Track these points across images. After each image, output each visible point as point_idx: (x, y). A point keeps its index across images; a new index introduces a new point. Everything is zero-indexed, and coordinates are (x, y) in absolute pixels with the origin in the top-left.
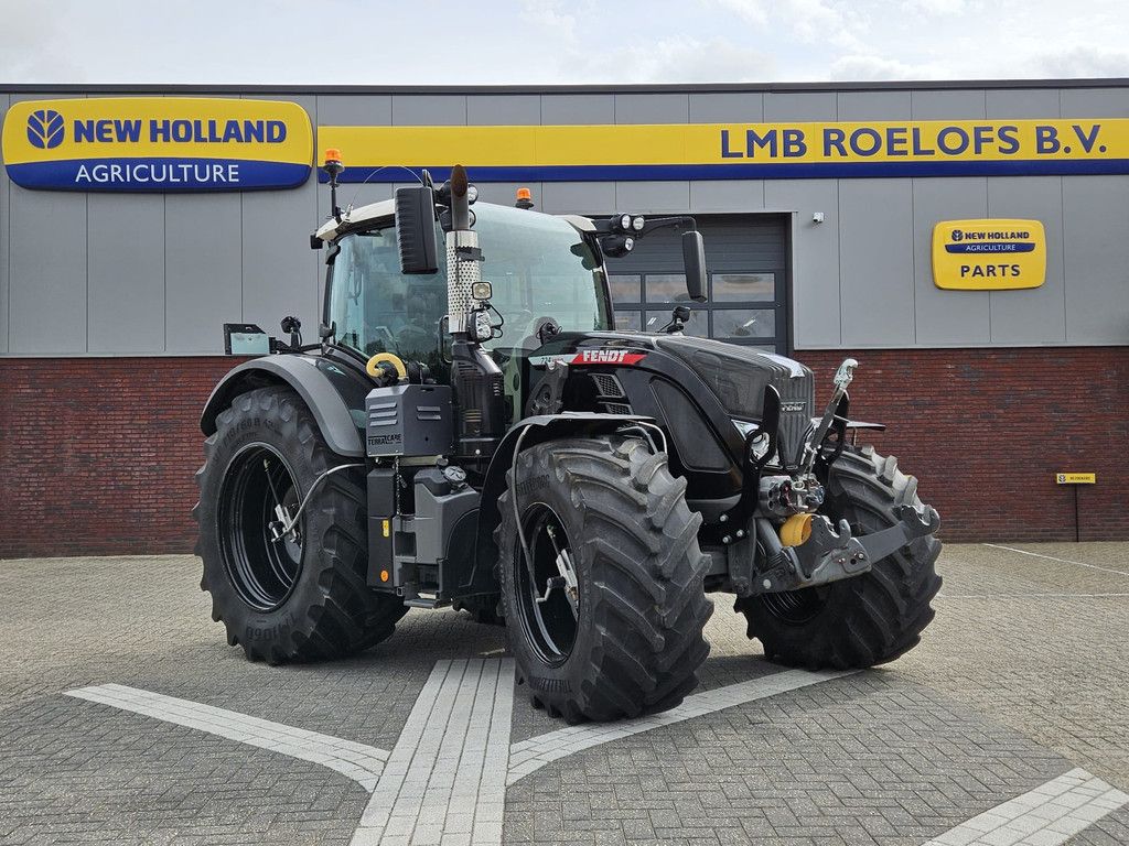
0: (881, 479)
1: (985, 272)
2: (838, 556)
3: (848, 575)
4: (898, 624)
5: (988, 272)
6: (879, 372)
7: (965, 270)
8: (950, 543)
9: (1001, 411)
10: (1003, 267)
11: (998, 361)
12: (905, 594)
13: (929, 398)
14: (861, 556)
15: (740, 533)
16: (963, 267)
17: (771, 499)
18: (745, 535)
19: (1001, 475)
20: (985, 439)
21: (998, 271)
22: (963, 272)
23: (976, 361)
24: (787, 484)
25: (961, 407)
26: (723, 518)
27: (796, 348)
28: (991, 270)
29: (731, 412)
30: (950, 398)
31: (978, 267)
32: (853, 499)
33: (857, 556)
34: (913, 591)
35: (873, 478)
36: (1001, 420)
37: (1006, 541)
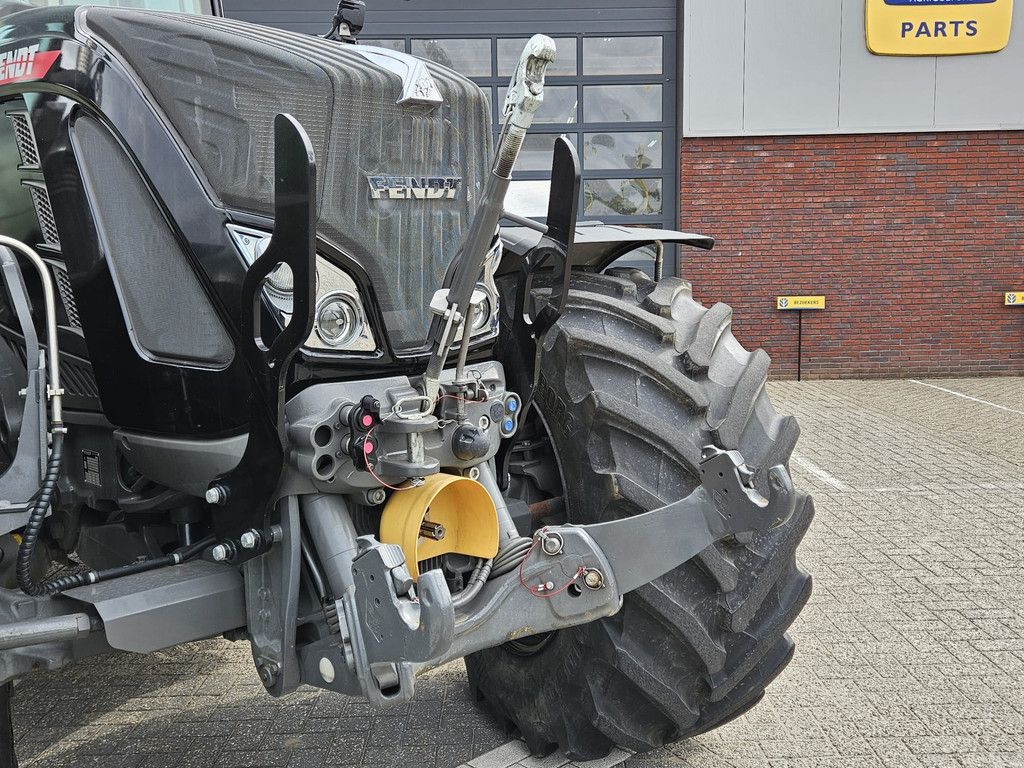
0: (684, 362)
1: (932, 30)
2: (540, 577)
3: (561, 624)
4: (706, 688)
5: (937, 30)
6: (791, 165)
7: (906, 27)
8: (868, 378)
9: (942, 214)
10: (956, 23)
11: (943, 149)
12: (720, 626)
13: (851, 199)
14: (592, 578)
15: (249, 539)
16: (904, 24)
17: (320, 451)
18: (263, 545)
19: (936, 295)
20: (921, 249)
21: (950, 29)
22: (904, 30)
23: (914, 150)
24: (368, 406)
25: (890, 209)
26: (213, 495)
27: (686, 133)
28: (940, 28)
29: (229, 200)
30: (878, 198)
31: (923, 24)
32: (602, 413)
33: (583, 577)
34: (740, 624)
35: (663, 361)
36: (941, 226)
37: (936, 376)
